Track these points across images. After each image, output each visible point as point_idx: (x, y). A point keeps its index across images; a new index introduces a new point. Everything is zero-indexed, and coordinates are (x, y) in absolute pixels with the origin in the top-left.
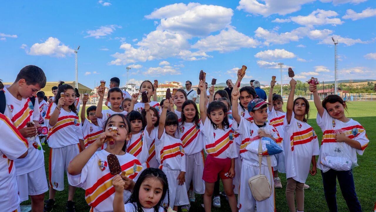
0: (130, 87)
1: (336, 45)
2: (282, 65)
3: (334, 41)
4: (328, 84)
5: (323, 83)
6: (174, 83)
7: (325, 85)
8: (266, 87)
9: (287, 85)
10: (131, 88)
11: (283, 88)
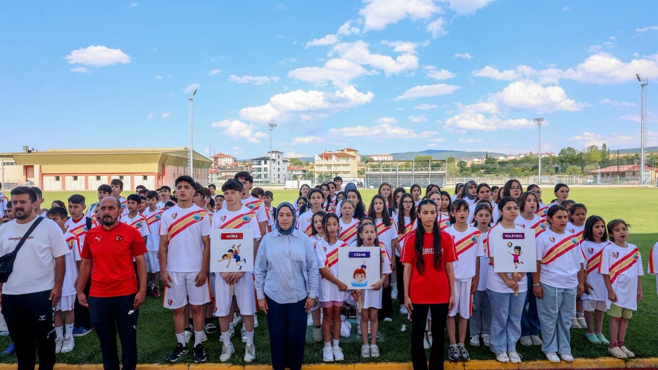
0: (274, 156)
1: (644, 86)
2: (541, 122)
3: (640, 80)
4: (625, 155)
5: (618, 152)
6: (349, 150)
7: (621, 155)
8: (510, 158)
9: (547, 156)
10: (274, 158)
11: (542, 160)
